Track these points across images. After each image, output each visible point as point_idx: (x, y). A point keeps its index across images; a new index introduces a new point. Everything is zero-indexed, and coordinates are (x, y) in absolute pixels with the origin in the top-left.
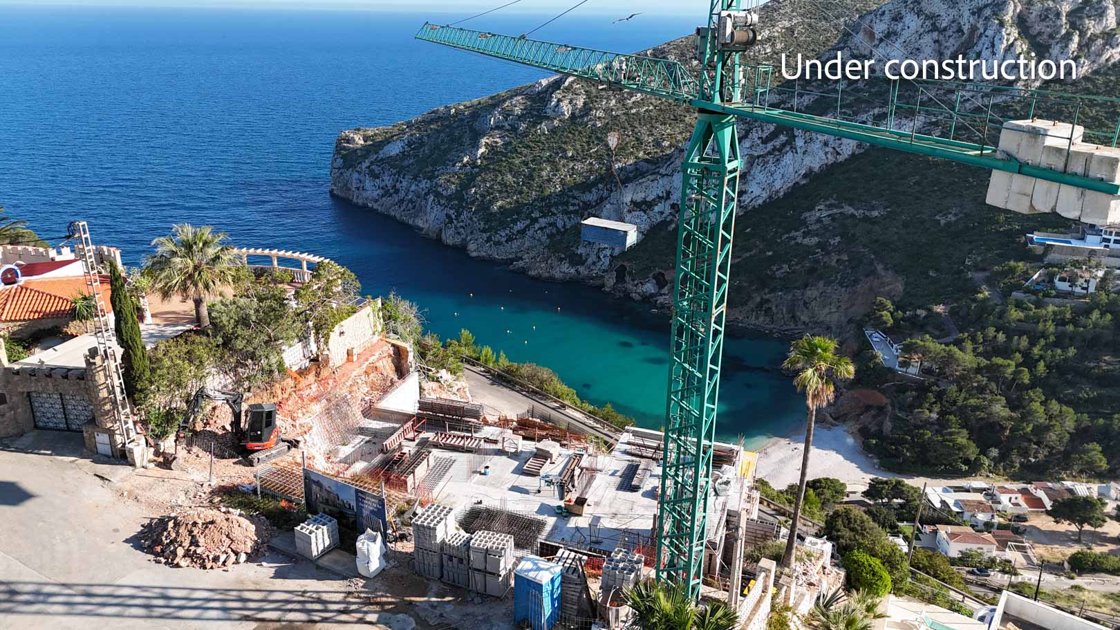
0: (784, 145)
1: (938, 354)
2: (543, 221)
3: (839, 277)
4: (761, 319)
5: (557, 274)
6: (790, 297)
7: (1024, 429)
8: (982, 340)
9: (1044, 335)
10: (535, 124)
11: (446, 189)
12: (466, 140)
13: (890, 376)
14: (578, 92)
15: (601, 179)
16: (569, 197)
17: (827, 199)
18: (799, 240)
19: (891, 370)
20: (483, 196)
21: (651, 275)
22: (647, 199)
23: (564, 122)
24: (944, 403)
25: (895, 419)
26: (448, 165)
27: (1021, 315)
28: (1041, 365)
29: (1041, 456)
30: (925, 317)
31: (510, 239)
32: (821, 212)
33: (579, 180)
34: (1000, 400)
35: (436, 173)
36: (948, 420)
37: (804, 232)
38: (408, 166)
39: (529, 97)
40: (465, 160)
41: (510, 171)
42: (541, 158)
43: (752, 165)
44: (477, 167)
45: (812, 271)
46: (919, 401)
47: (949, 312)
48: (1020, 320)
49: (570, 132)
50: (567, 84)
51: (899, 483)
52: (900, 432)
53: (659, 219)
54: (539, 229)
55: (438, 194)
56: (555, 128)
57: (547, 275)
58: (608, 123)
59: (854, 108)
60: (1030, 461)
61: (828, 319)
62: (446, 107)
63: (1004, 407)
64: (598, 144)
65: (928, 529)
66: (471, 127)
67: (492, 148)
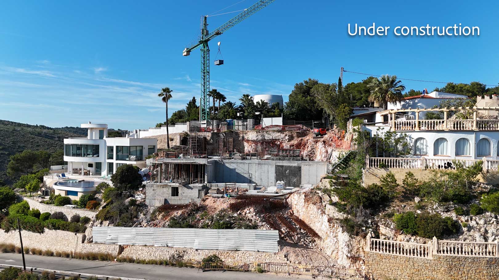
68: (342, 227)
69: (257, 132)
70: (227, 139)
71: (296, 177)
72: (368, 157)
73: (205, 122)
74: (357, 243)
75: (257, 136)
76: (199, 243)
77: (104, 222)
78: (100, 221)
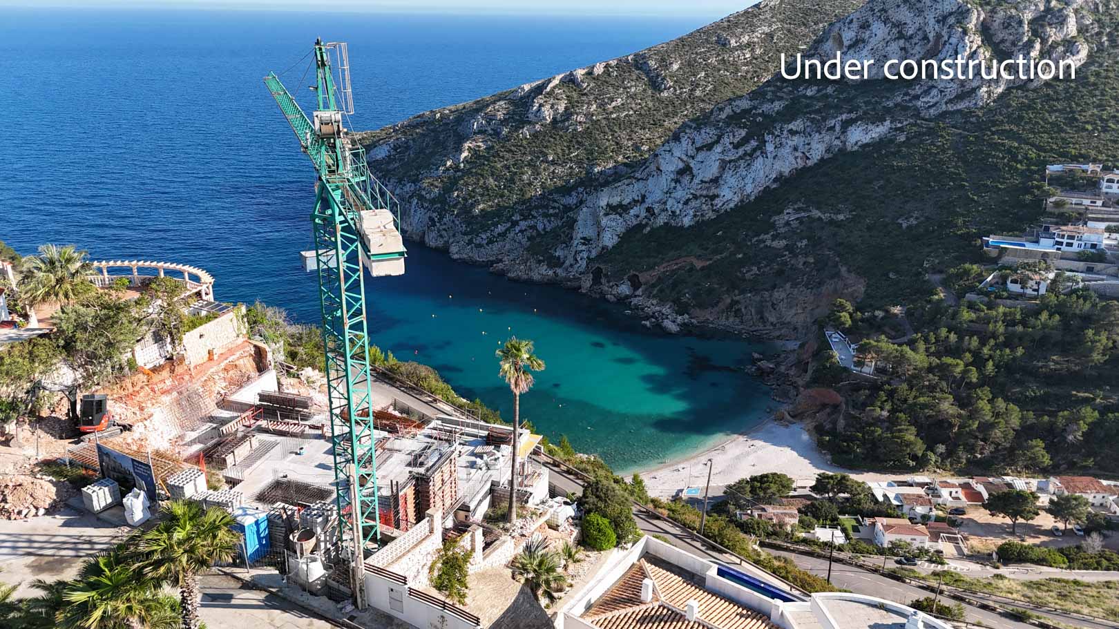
0: (754, 150)
1: (891, 353)
2: (523, 225)
3: (805, 279)
4: (731, 320)
5: (536, 277)
6: (758, 298)
7: (970, 426)
8: (934, 341)
9: (994, 335)
10: (517, 129)
11: (429, 193)
12: (451, 144)
13: (844, 375)
14: (559, 97)
15: (581, 183)
16: (549, 200)
17: (796, 203)
18: (768, 243)
19: (845, 369)
20: (465, 199)
21: (626, 277)
22: (623, 203)
23: (545, 126)
24: (896, 401)
25: (848, 416)
26: (432, 169)
27: (973, 316)
28: (990, 365)
29: (987, 452)
30: (882, 318)
31: (490, 242)
32: (789, 216)
33: (559, 183)
34: (948, 398)
35: (420, 176)
36: (897, 418)
37: (772, 236)
38: (394, 170)
39: (512, 102)
40: (449, 163)
41: (492, 175)
42: (523, 162)
43: (724, 169)
44: (459, 171)
45: (780, 273)
46: (871, 400)
47: (906, 313)
48: (972, 321)
49: (551, 137)
50: (548, 89)
51: (843, 478)
52: (852, 429)
53: (635, 223)
54: (520, 231)
55: (421, 198)
56: (537, 132)
57: (526, 277)
58: (588, 128)
59: (823, 114)
60: (977, 457)
61: (795, 320)
62: (432, 111)
63: (952, 405)
64: (578, 149)
65: (868, 521)
66: (455, 131)
67: (475, 152)
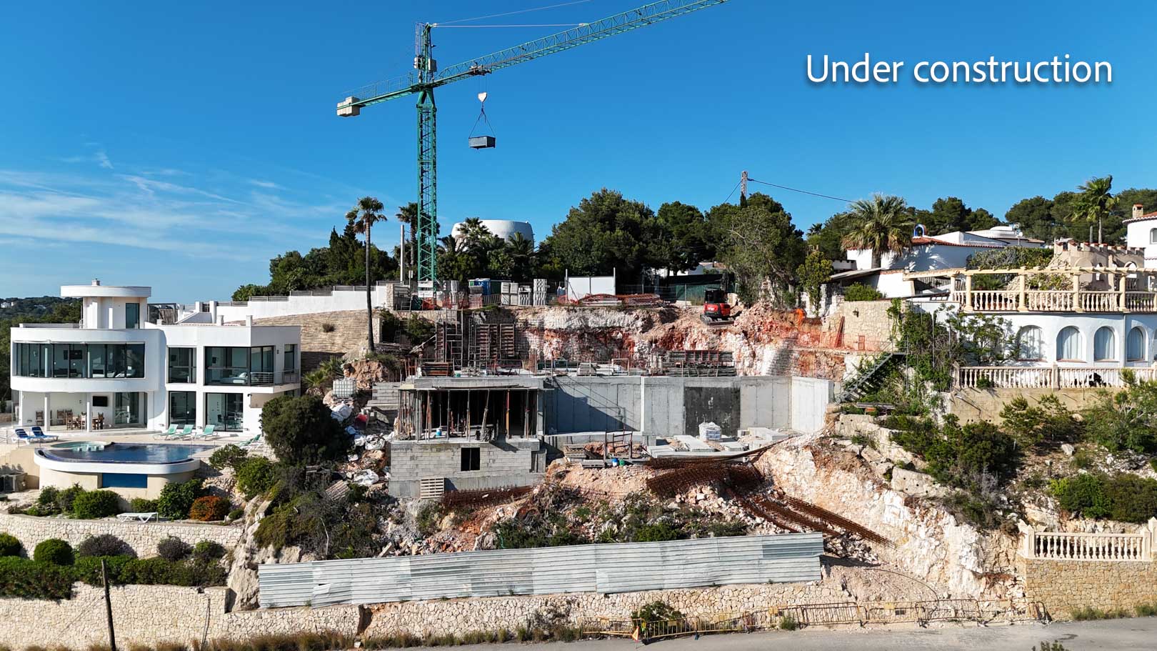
68: (952, 513)
69: (568, 311)
70: (499, 327)
71: (728, 411)
72: (956, 365)
73: (430, 284)
74: (995, 545)
75: (570, 319)
76: (610, 577)
77: (286, 551)
78: (271, 548)
